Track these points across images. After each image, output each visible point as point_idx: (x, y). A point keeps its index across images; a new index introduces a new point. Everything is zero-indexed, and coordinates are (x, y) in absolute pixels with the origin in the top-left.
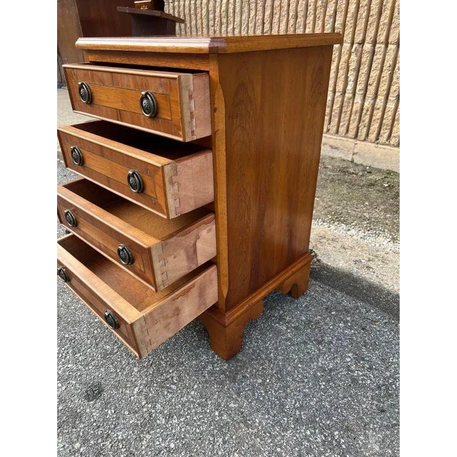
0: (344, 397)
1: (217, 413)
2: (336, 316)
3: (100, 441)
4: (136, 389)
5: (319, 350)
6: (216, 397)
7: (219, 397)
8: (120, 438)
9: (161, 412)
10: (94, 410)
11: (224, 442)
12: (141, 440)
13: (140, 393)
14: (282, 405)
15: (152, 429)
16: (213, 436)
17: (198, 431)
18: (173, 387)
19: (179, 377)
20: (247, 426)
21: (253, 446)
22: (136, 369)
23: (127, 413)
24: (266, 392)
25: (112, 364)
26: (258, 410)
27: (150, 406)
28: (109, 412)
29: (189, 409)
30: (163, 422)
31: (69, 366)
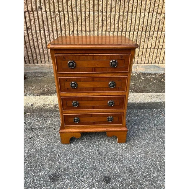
0: (153, 132)
1: (140, 155)
2: (129, 116)
3: (128, 187)
4: (116, 168)
5: (137, 126)
6: (134, 152)
7: (135, 152)
8: (131, 181)
9: (130, 167)
10: (115, 183)
11: (149, 159)
12: (136, 177)
13: (118, 168)
14: (147, 143)
15: (134, 172)
16: (146, 160)
17: (142, 162)
18: (123, 159)
19: (121, 156)
20: (148, 152)
21: (154, 155)
22: (108, 164)
23: (123, 175)
24: (141, 143)
25: (99, 169)
26: (145, 147)
27: (125, 168)
28: (119, 179)
29: (134, 160)
30: (134, 168)
31: (88, 181)
